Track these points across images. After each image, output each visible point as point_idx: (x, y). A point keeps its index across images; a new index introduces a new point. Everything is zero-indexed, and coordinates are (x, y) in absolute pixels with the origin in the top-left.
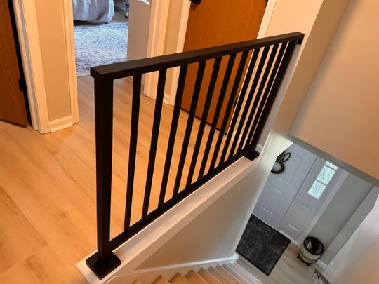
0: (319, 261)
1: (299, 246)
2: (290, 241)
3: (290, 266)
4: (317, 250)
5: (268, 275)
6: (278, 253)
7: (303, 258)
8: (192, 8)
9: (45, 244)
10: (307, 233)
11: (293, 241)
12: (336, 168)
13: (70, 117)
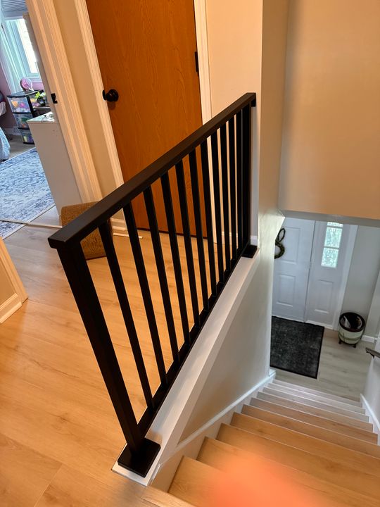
0: (365, 336)
1: (335, 329)
2: (323, 328)
3: (335, 356)
4: (357, 324)
5: (316, 378)
6: (316, 347)
7: (346, 341)
8: (111, 108)
9: (58, 465)
10: (338, 311)
11: (327, 326)
12: (341, 225)
13: (15, 296)
